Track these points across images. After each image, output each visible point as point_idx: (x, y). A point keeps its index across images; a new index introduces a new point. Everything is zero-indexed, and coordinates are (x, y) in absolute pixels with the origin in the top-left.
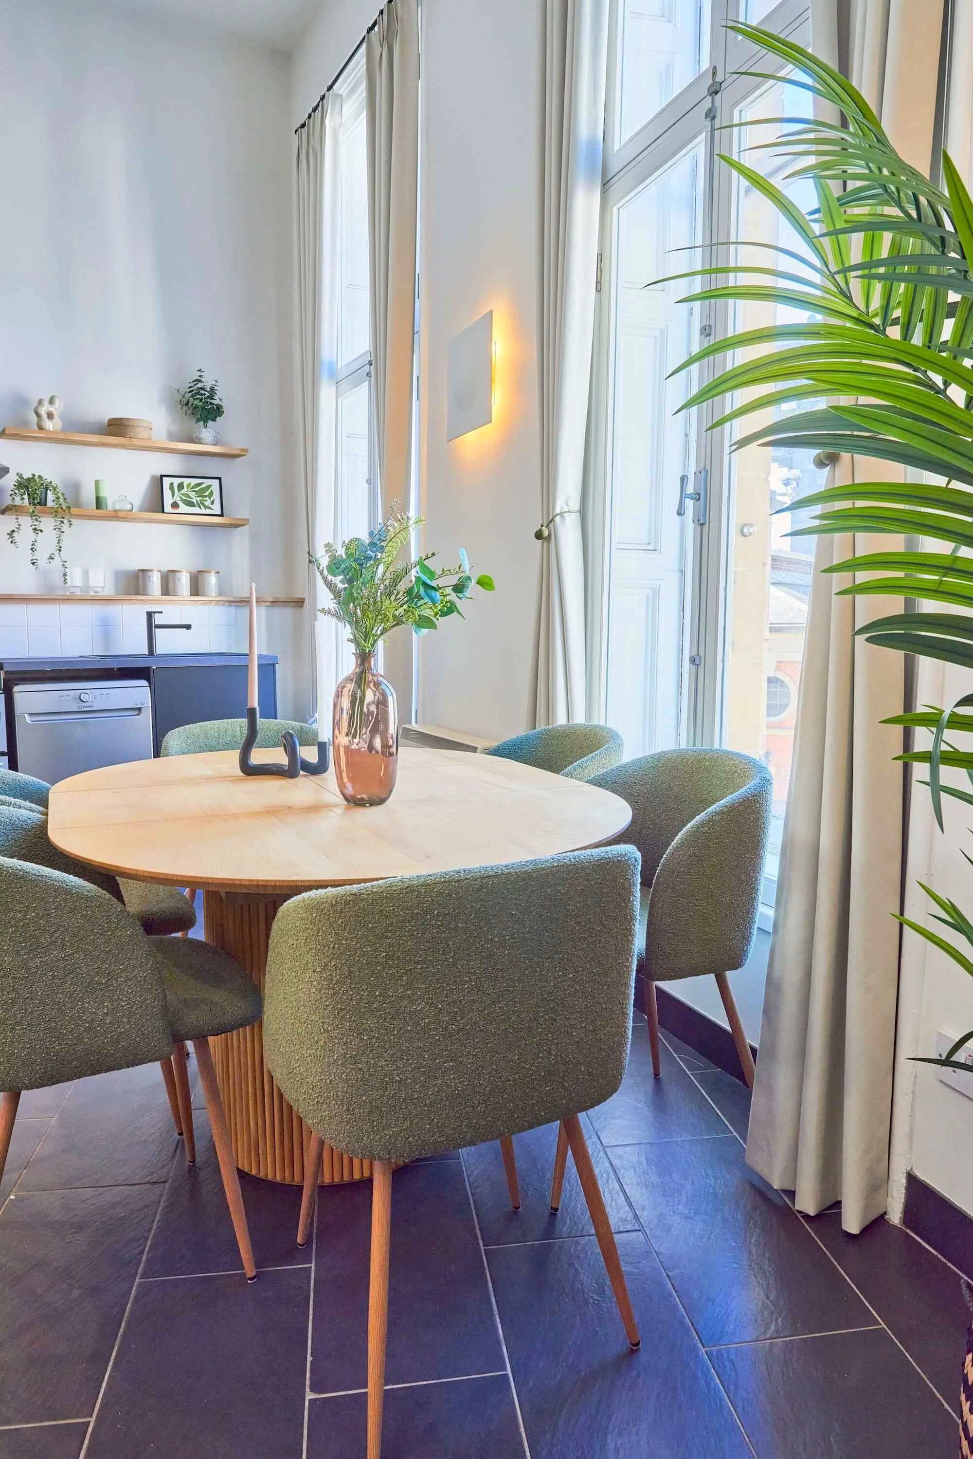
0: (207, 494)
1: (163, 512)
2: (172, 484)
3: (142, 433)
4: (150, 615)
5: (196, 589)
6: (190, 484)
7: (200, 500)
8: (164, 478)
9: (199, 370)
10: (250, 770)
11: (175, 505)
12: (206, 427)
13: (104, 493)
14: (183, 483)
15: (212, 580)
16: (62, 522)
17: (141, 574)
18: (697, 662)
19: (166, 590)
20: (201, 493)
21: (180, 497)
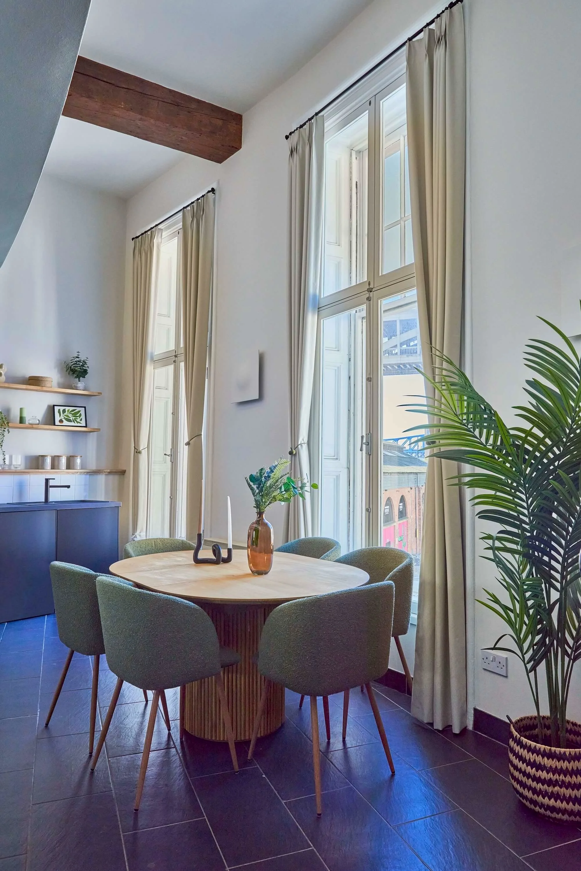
0: (78, 415)
1: (54, 425)
2: (59, 410)
3: (48, 385)
4: (47, 480)
5: (69, 466)
6: (69, 410)
7: (74, 419)
8: (55, 407)
9: (78, 352)
10: (198, 561)
11: (61, 421)
12: (79, 381)
13: (25, 415)
14: (65, 409)
15: (78, 461)
16: (4, 431)
17: (40, 458)
18: (369, 511)
19: (53, 467)
20: (75, 415)
21: (64, 417)
